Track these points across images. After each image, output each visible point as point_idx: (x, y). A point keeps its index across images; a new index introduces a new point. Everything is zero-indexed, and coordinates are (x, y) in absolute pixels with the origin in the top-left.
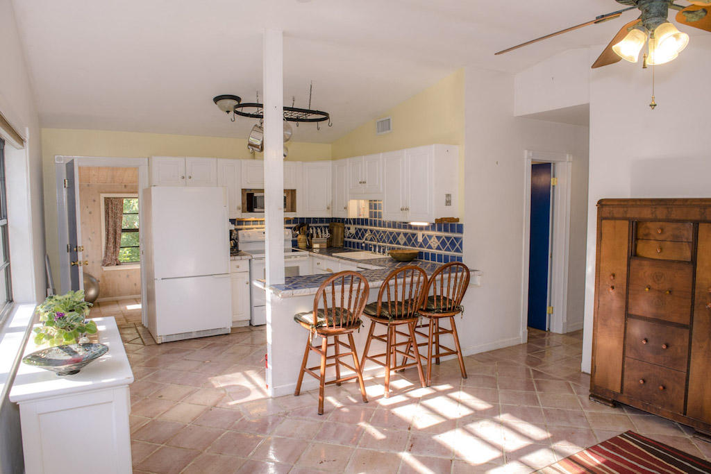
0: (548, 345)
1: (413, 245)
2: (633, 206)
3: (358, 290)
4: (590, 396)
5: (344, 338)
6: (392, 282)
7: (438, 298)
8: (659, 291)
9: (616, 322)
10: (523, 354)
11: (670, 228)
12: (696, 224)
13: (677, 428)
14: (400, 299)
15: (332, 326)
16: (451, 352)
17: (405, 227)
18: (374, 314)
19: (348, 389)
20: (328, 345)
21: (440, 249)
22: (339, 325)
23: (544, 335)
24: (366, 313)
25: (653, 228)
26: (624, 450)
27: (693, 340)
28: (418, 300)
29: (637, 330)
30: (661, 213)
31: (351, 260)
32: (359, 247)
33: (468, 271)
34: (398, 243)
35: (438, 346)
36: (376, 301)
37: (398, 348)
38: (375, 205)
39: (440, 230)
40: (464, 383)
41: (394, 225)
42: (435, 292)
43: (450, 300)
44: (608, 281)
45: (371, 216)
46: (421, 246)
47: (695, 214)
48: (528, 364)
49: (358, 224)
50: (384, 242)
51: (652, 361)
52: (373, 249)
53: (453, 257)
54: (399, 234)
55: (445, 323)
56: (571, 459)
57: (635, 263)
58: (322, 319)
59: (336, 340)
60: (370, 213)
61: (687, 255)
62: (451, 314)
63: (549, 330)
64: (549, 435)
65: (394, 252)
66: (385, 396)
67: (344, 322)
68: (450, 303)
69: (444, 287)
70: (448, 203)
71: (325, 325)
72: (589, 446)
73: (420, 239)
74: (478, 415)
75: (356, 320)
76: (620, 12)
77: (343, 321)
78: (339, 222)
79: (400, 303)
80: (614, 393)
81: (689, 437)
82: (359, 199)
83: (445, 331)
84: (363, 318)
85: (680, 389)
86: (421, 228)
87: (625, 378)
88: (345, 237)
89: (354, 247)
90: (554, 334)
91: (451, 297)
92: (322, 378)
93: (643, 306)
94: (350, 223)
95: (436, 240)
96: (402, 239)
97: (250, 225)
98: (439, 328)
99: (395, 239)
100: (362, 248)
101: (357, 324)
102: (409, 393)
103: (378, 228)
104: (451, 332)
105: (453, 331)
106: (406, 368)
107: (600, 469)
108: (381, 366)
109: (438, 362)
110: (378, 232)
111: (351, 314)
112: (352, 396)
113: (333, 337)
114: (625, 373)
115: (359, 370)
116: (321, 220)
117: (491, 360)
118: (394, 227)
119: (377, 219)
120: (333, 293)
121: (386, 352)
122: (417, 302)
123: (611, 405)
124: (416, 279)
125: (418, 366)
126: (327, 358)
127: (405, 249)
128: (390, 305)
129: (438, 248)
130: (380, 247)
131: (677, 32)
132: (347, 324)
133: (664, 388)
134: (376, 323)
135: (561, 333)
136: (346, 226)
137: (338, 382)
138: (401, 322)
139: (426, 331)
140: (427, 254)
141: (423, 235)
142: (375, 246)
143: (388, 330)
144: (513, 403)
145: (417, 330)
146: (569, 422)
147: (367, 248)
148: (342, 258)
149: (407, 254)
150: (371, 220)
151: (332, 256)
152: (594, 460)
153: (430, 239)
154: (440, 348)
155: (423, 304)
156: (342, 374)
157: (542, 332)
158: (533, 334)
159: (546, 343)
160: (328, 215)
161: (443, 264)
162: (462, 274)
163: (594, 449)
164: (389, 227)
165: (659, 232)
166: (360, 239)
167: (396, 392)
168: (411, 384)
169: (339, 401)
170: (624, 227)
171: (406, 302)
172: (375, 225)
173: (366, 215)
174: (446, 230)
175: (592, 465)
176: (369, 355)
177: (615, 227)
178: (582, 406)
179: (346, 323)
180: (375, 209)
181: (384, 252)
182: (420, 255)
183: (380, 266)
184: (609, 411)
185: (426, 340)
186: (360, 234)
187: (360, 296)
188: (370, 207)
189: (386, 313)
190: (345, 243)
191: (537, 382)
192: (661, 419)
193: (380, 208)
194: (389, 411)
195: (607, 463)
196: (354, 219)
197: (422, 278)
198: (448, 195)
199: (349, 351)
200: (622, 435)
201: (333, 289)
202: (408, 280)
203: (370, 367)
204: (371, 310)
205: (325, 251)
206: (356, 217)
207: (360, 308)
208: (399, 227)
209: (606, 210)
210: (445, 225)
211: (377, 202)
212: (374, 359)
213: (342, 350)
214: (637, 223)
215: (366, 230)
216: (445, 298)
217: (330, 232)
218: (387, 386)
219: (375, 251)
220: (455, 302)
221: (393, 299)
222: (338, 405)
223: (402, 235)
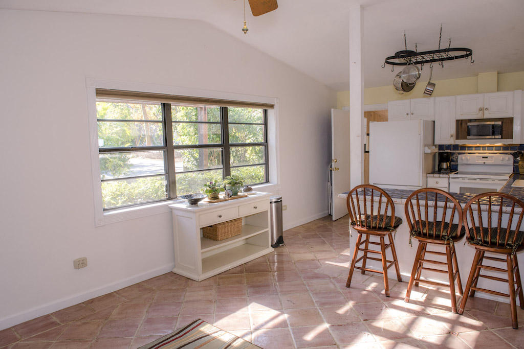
97: (472, 150)
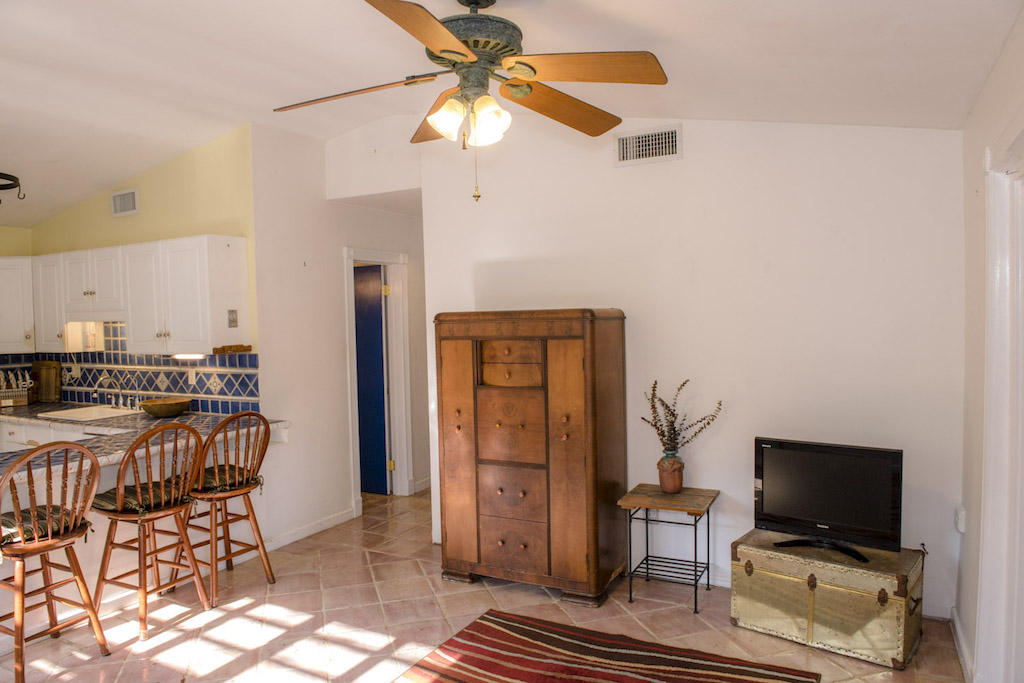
0: (392, 513)
1: (182, 390)
2: (475, 321)
3: (80, 472)
4: (443, 574)
5: (58, 556)
6: (140, 453)
7: (222, 468)
8: (511, 426)
9: (466, 472)
10: (357, 532)
11: (517, 346)
12: (544, 341)
13: (545, 594)
14: (156, 478)
15: (32, 539)
16: (249, 548)
17: (167, 363)
18: (112, 507)
19: (75, 640)
20: (26, 574)
21: (226, 394)
22: (46, 535)
23: (385, 501)
24: (96, 507)
25: (499, 348)
26: (484, 637)
27: (551, 482)
28: (188, 476)
29: (491, 478)
30: (506, 329)
31: (73, 422)
32: (86, 399)
33: (266, 423)
34: (157, 389)
35: (228, 542)
36: (115, 486)
37: (161, 556)
38: (115, 329)
39: (223, 364)
40: (272, 590)
41: (149, 360)
42: (216, 460)
43: (240, 468)
44: (453, 420)
45: (108, 347)
46: (194, 391)
47: (542, 330)
48: (364, 546)
49: (86, 361)
50: (133, 388)
51: (510, 515)
52: (113, 402)
53: (246, 405)
54: (157, 374)
55: (236, 505)
56: (421, 666)
57: (482, 393)
58: (12, 530)
59: (45, 562)
60: (107, 343)
61: (538, 379)
62: (243, 491)
63: (392, 492)
64: (391, 639)
65: (149, 404)
66: (142, 638)
67: (56, 528)
68: (241, 474)
69: (230, 450)
70: (233, 323)
71: (19, 539)
72: (441, 642)
73: (193, 381)
74: (292, 635)
75: (79, 522)
76: (434, 75)
77: (51, 526)
78: (51, 359)
79: (156, 485)
80: (471, 564)
81: (555, 601)
82: (83, 320)
83: (238, 518)
84: (92, 516)
85: (542, 544)
86: (194, 364)
87: (482, 541)
88: (62, 384)
89: (80, 400)
90: (398, 497)
91: (242, 465)
92: (19, 632)
93: (495, 448)
94: (72, 361)
95: (218, 380)
96: (163, 382)
98: (227, 514)
99: (151, 382)
100: (95, 400)
101: (81, 527)
102: (182, 624)
103: (121, 367)
104: (246, 517)
105: (250, 516)
106: (177, 585)
107: (456, 670)
108: (133, 591)
109: (230, 566)
110: (121, 372)
111: (68, 514)
112: (81, 650)
113: (38, 557)
114: (482, 536)
115: (92, 605)
116: (17, 358)
117: (310, 549)
118: (149, 363)
119: (120, 352)
120: (31, 481)
121: (137, 567)
122: (186, 478)
123: (468, 580)
124: (181, 443)
125: (195, 579)
126: (25, 596)
127: (169, 397)
128: (139, 490)
129: (222, 392)
130: (125, 397)
131: (497, 107)
132: (62, 531)
133: (525, 546)
134: (119, 522)
135: (407, 494)
136: (64, 365)
137: (55, 633)
138: (161, 514)
139: (204, 522)
140: (204, 403)
141: (197, 374)
142: (117, 396)
143: (139, 530)
144: (342, 605)
145: (191, 522)
146: (417, 615)
147: (103, 400)
148: (56, 420)
149: (171, 405)
150: (108, 355)
151: (36, 418)
152: (448, 660)
153: (208, 380)
154: (232, 545)
155: (197, 481)
156: (61, 617)
157: (384, 497)
158: (370, 501)
159: (389, 512)
160: (29, 349)
161: (230, 415)
162: (258, 429)
163: (449, 645)
164: (140, 362)
165: (506, 352)
166: (90, 385)
167: (161, 627)
168: (187, 609)
169: (56, 663)
170: (467, 348)
171: (169, 481)
172: (116, 362)
173: (100, 347)
174: (233, 365)
175: (444, 666)
176: (109, 576)
177: (456, 350)
178: (432, 589)
179: (59, 531)
180: (115, 335)
181: (133, 405)
182: (193, 406)
183: (126, 427)
184: (467, 589)
185: (206, 537)
186: (88, 377)
187: (84, 482)
188: (107, 332)
189: (133, 503)
190: (64, 395)
191: (375, 568)
192: (525, 587)
193: (123, 334)
194: (149, 661)
195: (464, 659)
196: (80, 354)
197: (192, 441)
198: (232, 312)
199: (69, 575)
200: (482, 618)
201: (30, 475)
202: (169, 446)
203: (112, 596)
204: (105, 502)
205: (26, 409)
206: (81, 351)
207: (85, 501)
208: (158, 363)
209: (445, 327)
210: (231, 357)
211: (119, 325)
212: (120, 580)
213: (57, 576)
214: (481, 342)
215: (100, 372)
216: (232, 468)
217: (35, 377)
218: (143, 620)
219: (117, 404)
220: (249, 471)
221: (143, 479)
222: (55, 671)
223: (162, 376)
